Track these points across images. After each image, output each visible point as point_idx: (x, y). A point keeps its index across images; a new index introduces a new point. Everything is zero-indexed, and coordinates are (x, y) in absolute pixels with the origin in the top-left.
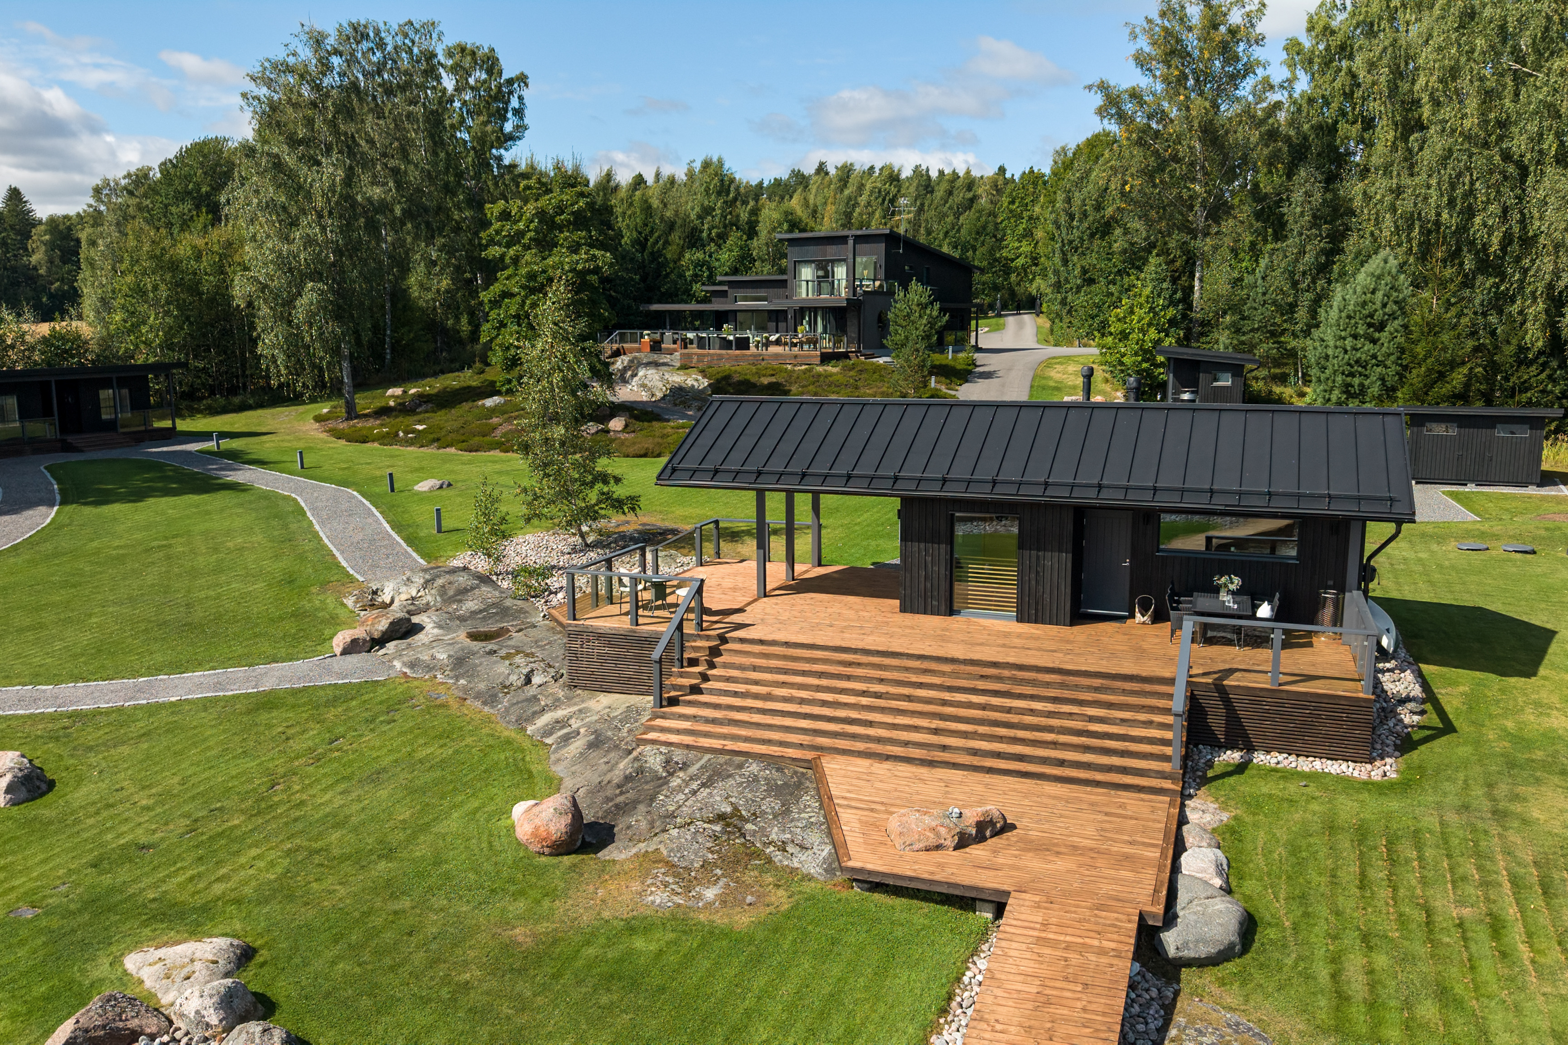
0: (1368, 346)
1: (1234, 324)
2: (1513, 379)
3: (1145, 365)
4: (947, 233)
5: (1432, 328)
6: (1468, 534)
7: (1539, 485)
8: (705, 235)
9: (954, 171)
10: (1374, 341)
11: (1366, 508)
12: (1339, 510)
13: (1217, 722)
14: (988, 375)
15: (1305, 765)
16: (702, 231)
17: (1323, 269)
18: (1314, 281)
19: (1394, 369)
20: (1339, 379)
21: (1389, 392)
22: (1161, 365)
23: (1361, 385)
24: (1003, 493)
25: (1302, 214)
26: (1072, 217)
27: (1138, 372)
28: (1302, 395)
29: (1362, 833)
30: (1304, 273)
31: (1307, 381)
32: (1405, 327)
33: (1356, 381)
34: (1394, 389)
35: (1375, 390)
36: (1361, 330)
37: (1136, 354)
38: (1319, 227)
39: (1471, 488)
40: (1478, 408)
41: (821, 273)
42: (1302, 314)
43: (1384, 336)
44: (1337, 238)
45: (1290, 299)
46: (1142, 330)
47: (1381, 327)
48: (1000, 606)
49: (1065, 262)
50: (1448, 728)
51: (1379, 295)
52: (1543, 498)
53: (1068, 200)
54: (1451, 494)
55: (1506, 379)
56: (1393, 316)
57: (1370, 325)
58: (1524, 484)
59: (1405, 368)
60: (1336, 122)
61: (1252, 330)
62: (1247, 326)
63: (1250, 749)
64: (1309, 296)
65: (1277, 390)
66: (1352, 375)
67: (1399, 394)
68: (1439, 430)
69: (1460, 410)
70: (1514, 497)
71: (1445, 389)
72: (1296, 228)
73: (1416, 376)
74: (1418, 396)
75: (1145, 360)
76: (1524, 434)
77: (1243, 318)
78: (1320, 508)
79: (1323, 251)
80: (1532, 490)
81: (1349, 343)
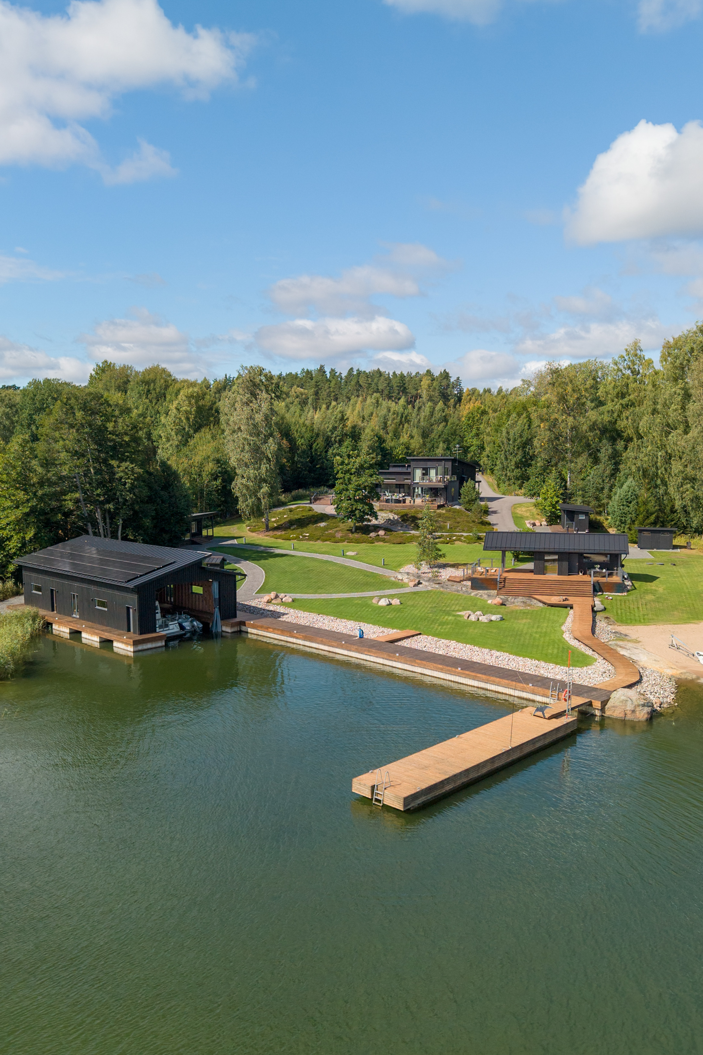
0: (627, 508)
1: (582, 494)
2: (669, 517)
3: (553, 510)
4: (440, 436)
5: (645, 503)
6: (650, 561)
7: (673, 549)
8: (333, 439)
9: (401, 373)
10: (629, 507)
11: (621, 552)
12: (616, 552)
13: (597, 588)
14: (495, 512)
15: (612, 594)
16: (331, 438)
17: (613, 475)
18: (610, 480)
19: (634, 515)
20: (619, 518)
21: (633, 522)
22: (559, 510)
23: (625, 520)
24: (557, 550)
25: (605, 456)
26: (509, 440)
27: (551, 512)
28: (607, 519)
29: (621, 600)
30: (606, 477)
31: (608, 514)
32: (637, 502)
33: (623, 519)
34: (634, 521)
35: (629, 521)
36: (625, 503)
37: (550, 506)
38: (611, 461)
39: (655, 550)
40: (658, 528)
41: (424, 472)
42: (606, 491)
43: (631, 505)
44: (617, 464)
45: (601, 486)
46: (552, 498)
47: (630, 503)
48: (555, 573)
49: (506, 459)
50: (635, 589)
51: (630, 493)
52: (672, 552)
53: (508, 433)
54: (649, 552)
55: (668, 517)
56: (634, 499)
57: (627, 502)
58: (669, 549)
59: (638, 515)
60: (616, 420)
61: (589, 497)
62: (587, 495)
63: (603, 592)
64: (609, 485)
65: (598, 518)
66: (622, 517)
67: (636, 523)
68: (646, 534)
69: (652, 528)
70: (665, 552)
71: (648, 521)
72: (603, 461)
73: (641, 517)
74: (641, 524)
75: (553, 508)
76: (668, 535)
77: (586, 492)
78: (613, 552)
79: (613, 469)
80: (671, 551)
81: (621, 507)
